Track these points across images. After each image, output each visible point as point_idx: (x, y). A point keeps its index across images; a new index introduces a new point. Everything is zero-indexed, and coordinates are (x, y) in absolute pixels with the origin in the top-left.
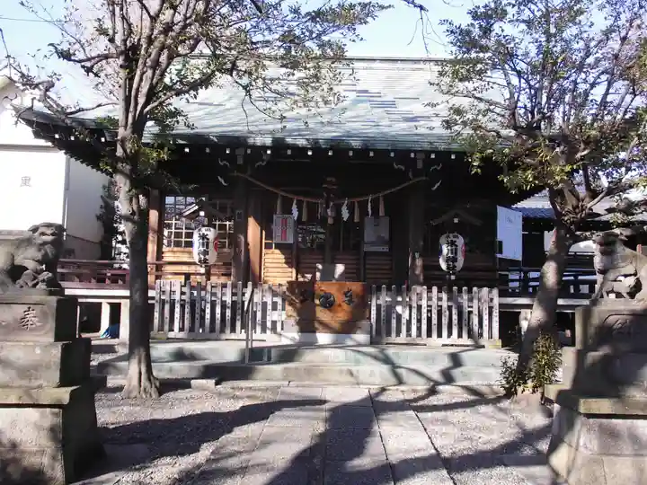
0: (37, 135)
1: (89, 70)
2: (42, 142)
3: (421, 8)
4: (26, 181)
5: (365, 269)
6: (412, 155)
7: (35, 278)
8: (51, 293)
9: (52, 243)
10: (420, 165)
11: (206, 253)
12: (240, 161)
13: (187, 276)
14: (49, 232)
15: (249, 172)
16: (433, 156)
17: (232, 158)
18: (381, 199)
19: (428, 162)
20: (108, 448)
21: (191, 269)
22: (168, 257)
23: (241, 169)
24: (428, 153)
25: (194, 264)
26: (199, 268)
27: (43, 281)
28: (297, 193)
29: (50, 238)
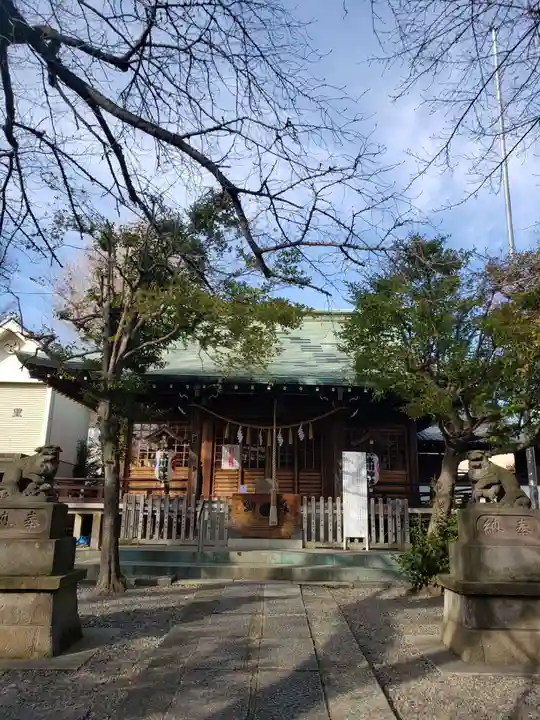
0: (33, 375)
1: (80, 326)
2: (36, 381)
3: (327, 294)
4: (18, 412)
5: (299, 484)
6: (333, 390)
7: (37, 488)
8: (48, 500)
9: (51, 461)
10: (340, 398)
11: (165, 470)
12: (197, 394)
13: (150, 491)
14: (50, 452)
15: (204, 403)
16: (349, 390)
17: (190, 392)
18: (311, 426)
19: (346, 394)
20: (85, 631)
21: (153, 485)
22: (134, 475)
23: (198, 401)
24: (346, 388)
25: (155, 480)
26: (159, 484)
27: (44, 491)
28: (241, 421)
29: (50, 457)
